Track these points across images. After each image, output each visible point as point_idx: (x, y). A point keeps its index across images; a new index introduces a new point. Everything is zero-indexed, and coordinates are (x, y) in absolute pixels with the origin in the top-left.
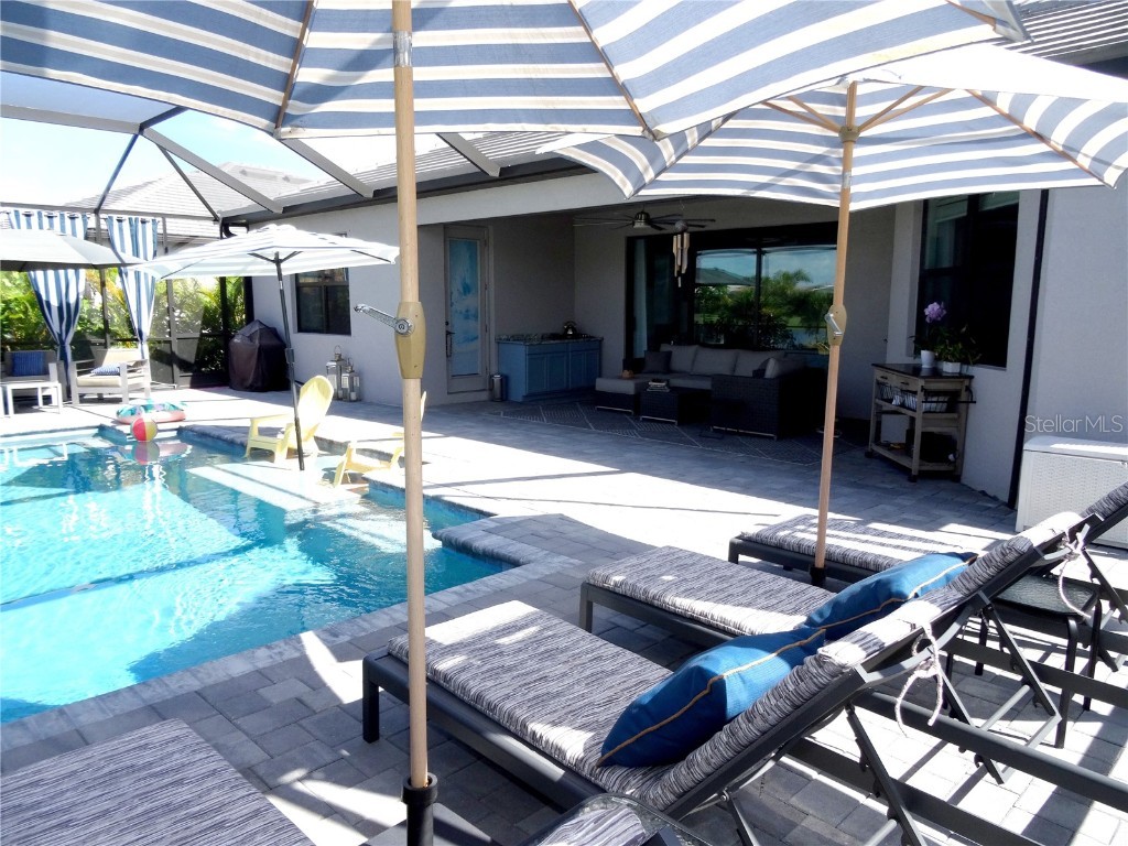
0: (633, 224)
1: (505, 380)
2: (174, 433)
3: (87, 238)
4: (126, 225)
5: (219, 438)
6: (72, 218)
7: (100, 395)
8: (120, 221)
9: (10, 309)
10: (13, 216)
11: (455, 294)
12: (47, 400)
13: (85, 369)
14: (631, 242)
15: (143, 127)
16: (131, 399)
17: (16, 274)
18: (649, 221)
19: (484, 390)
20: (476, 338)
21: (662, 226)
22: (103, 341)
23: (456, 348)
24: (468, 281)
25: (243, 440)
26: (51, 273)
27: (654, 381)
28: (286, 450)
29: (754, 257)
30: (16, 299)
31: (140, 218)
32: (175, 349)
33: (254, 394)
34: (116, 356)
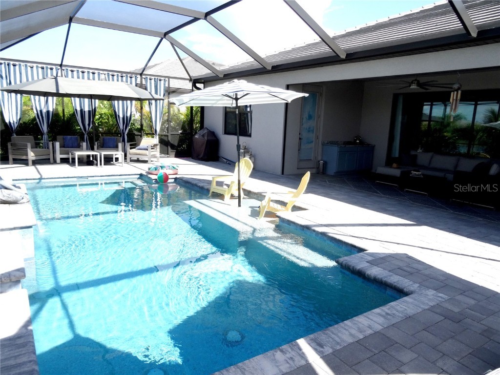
0: (410, 86)
1: (325, 164)
2: (173, 180)
3: (136, 86)
4: (153, 81)
5: (196, 185)
6: (131, 77)
7: (138, 159)
8: (150, 79)
9: (102, 117)
10: (106, 76)
11: (305, 120)
12: (117, 159)
13: (133, 146)
14: (396, 97)
15: (166, 34)
16: (152, 161)
17: (105, 102)
18: (419, 84)
19: (314, 168)
20: (312, 142)
21: (427, 87)
22: (140, 134)
23: (303, 147)
24: (311, 113)
25: (208, 187)
26: (121, 102)
27: (414, 171)
28: (230, 195)
29: (473, 107)
30: (105, 113)
31: (159, 78)
32: (170, 139)
33: (204, 162)
34: (146, 141)
